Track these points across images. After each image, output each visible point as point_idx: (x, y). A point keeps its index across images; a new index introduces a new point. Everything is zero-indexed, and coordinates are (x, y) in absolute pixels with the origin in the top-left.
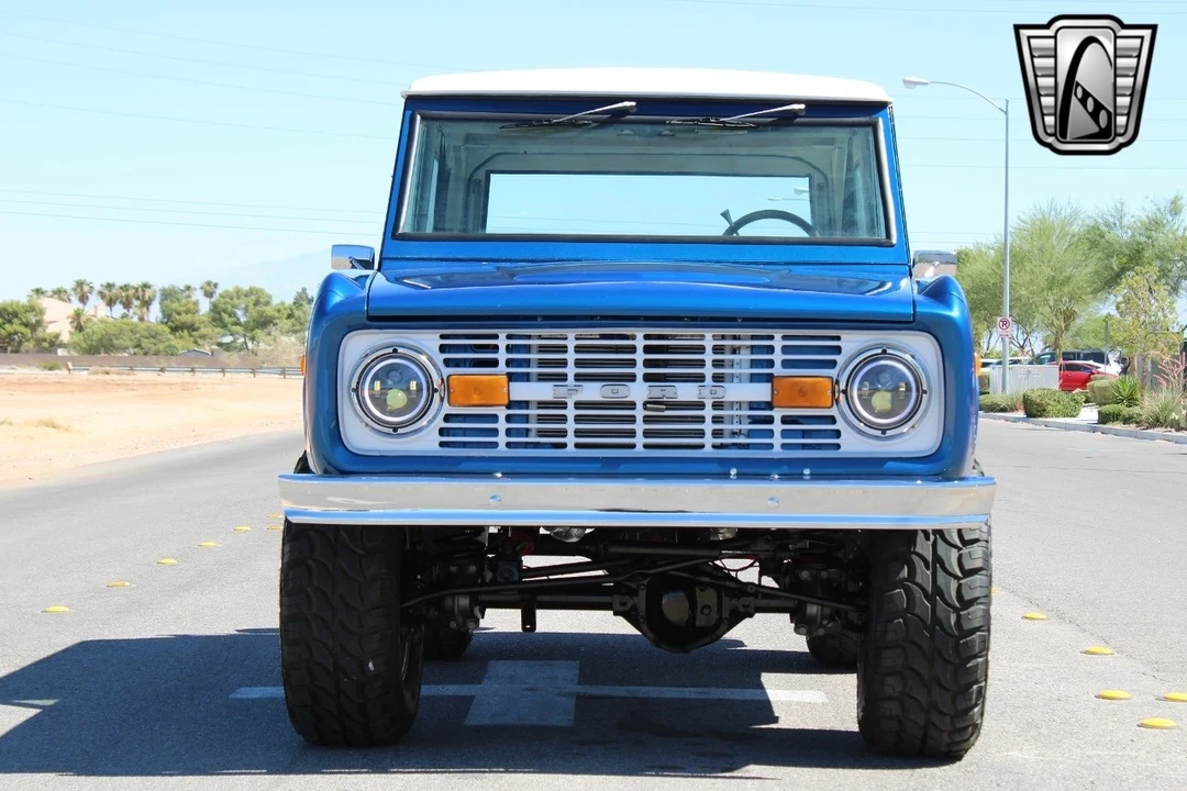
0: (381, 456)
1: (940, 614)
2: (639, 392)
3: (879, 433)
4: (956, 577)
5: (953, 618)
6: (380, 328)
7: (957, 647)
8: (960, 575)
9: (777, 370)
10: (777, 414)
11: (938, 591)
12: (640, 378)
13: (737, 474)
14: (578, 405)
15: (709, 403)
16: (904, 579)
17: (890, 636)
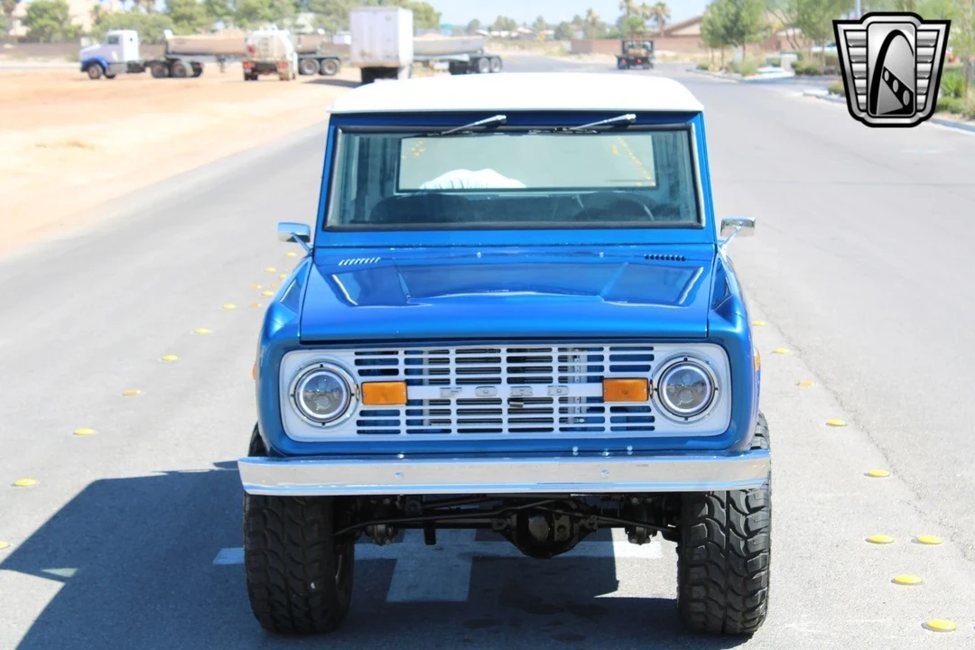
0: (314, 443)
1: (732, 541)
2: (504, 391)
3: (683, 419)
4: (744, 514)
5: (742, 544)
6: (310, 349)
7: (745, 565)
8: (747, 512)
9: (607, 373)
10: (607, 405)
11: (731, 525)
12: (504, 381)
13: (578, 451)
14: (459, 402)
15: (556, 399)
16: (706, 516)
17: (696, 558)
